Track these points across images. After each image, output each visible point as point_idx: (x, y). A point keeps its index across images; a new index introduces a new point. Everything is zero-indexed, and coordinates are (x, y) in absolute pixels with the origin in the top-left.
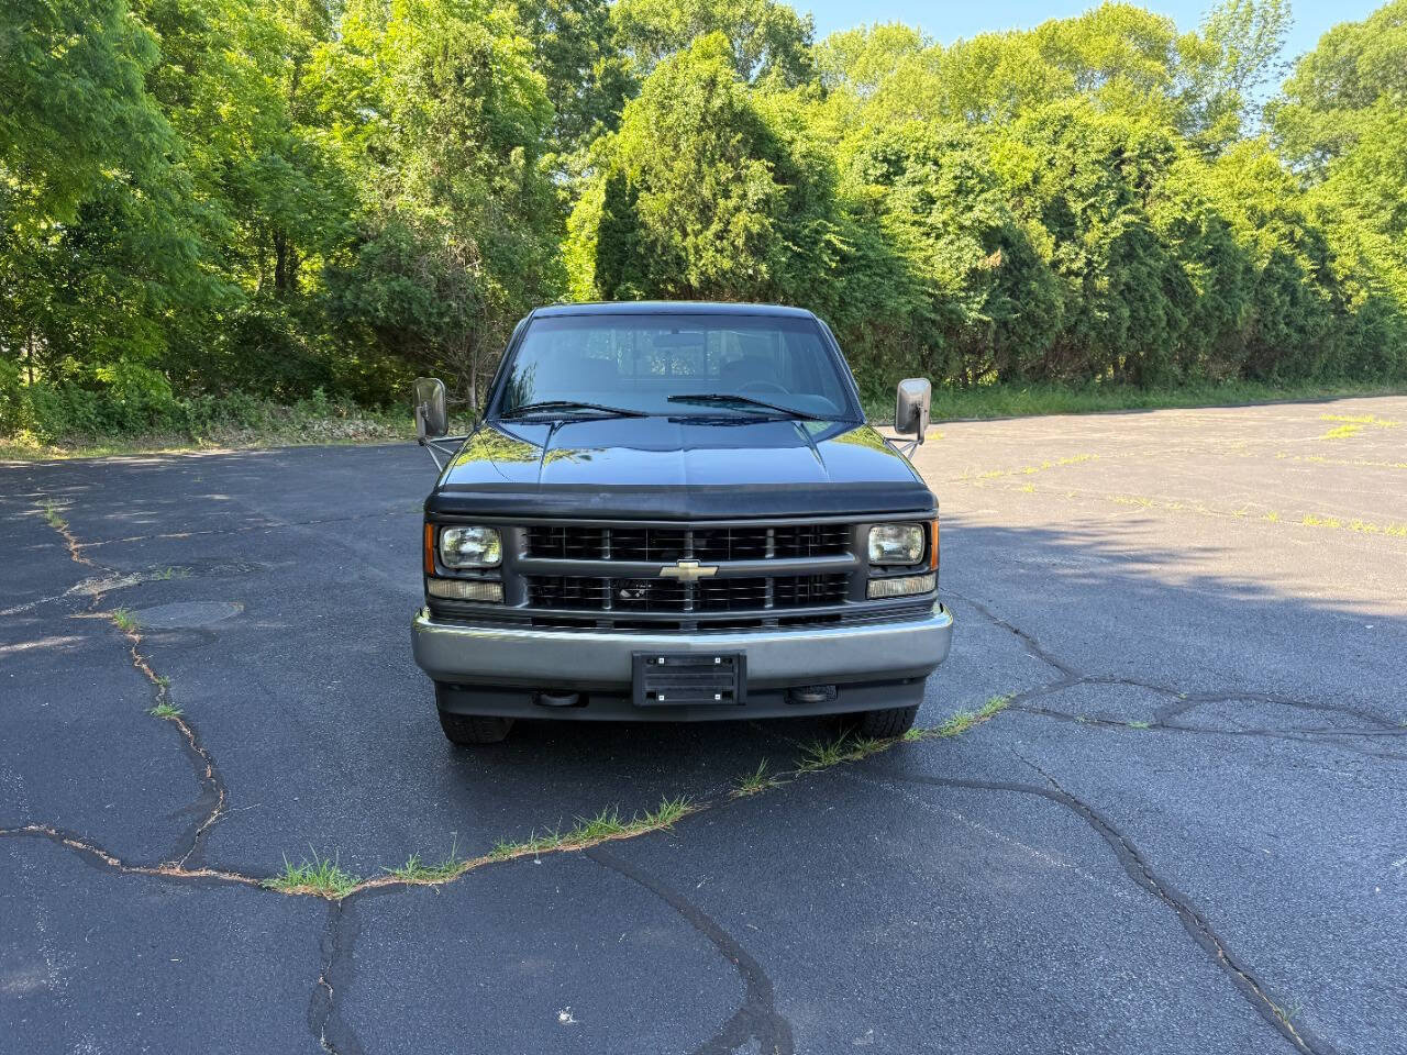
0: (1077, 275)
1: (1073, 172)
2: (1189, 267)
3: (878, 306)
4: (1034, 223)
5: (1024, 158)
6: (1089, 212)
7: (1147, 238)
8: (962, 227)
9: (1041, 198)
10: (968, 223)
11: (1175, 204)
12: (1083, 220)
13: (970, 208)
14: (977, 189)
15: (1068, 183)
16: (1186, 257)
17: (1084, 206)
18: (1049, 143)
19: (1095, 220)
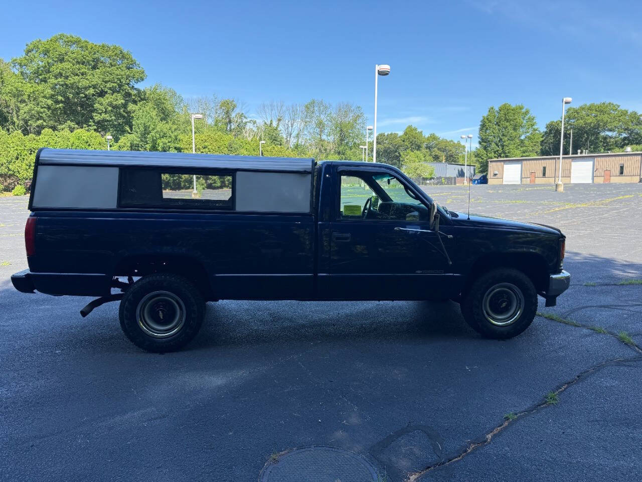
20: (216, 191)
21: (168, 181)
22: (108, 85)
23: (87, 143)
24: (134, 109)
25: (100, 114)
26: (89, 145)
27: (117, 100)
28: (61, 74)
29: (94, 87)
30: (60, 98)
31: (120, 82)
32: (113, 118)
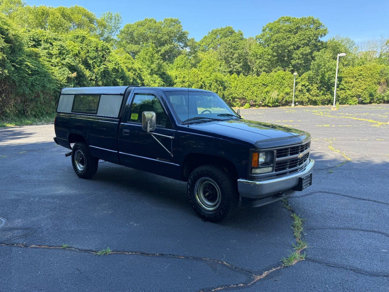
0: (93, 80)
1: (88, 52)
2: (118, 80)
3: (44, 86)
4: (80, 65)
5: (75, 46)
6: (94, 64)
7: (108, 72)
8: (63, 64)
9: (81, 58)
10: (65, 63)
11: (113, 64)
12: (93, 65)
13: (64, 59)
14: (66, 53)
15: (87, 55)
16: (116, 78)
17: (92, 61)
18: (80, 43)
19: (96, 66)
20: (365, 106)
21: (330, 99)
22: (302, 42)
23: (283, 78)
24: (317, 54)
25: (295, 60)
26: (284, 79)
27: (306, 50)
28: (276, 40)
29: (294, 44)
30: (275, 54)
31: (310, 39)
32: (303, 62)
